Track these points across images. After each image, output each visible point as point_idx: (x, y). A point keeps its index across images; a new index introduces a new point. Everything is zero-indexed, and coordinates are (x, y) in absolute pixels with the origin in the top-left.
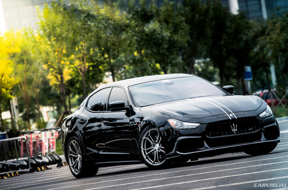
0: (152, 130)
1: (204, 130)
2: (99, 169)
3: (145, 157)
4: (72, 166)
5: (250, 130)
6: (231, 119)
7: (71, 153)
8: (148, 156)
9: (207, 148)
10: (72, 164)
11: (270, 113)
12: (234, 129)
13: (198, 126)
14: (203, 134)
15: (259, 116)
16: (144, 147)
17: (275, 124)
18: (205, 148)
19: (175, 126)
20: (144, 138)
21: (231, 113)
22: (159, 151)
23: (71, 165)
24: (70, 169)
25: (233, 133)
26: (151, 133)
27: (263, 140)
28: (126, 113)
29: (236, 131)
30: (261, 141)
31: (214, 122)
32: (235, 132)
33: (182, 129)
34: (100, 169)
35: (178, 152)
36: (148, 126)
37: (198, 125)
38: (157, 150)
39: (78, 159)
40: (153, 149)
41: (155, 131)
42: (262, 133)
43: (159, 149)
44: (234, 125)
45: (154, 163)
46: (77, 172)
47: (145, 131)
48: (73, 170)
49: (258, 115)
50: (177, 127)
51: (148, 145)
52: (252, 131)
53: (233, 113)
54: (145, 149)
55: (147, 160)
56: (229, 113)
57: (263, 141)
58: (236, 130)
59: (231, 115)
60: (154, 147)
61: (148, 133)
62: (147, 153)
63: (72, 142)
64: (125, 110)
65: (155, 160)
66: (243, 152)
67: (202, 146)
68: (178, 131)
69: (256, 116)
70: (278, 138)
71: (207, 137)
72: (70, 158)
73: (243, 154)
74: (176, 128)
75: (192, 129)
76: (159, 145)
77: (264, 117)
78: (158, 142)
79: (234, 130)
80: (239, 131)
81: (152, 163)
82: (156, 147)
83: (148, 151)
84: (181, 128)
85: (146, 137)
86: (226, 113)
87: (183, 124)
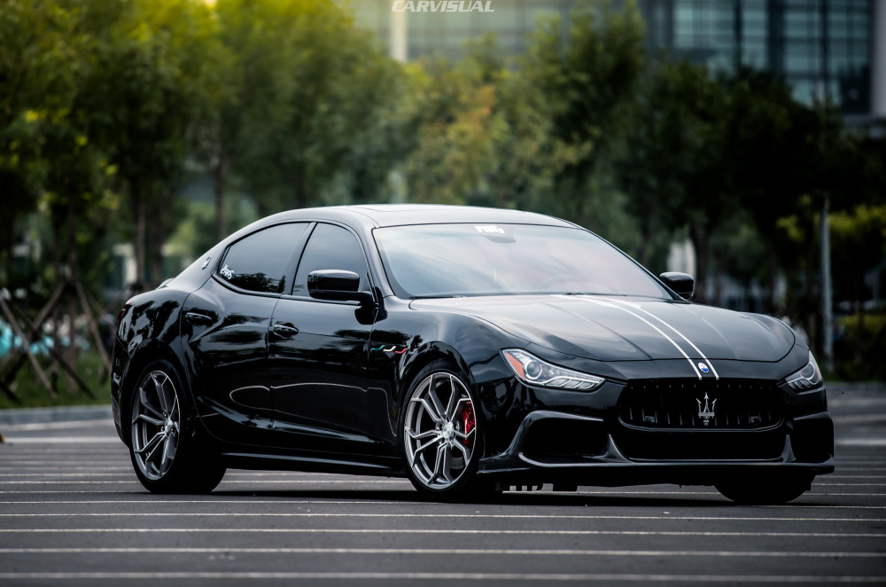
0: (436, 377)
1: (613, 401)
2: (226, 474)
3: (411, 457)
4: (140, 453)
5: (753, 421)
6: (700, 376)
7: (142, 411)
8: (421, 456)
9: (615, 457)
10: (141, 447)
11: (816, 376)
12: (707, 411)
13: (596, 384)
14: (609, 413)
15: (785, 381)
17: (828, 413)
18: (608, 457)
19: (525, 373)
20: (417, 399)
21: (702, 360)
22: (451, 446)
23: (137, 448)
24: (131, 462)
25: (700, 422)
26: (436, 385)
27: (787, 458)
28: (356, 310)
29: (710, 418)
30: (781, 460)
31: (648, 380)
32: (706, 422)
33: (545, 387)
34: (229, 473)
35: (521, 456)
37: (597, 380)
38: (447, 439)
39: (165, 432)
40: (436, 436)
41: (443, 380)
42: (788, 436)
43: (451, 439)
44: (706, 397)
45: (434, 481)
46: (154, 472)
47: (421, 376)
48: (144, 467)
49: (783, 380)
50: (530, 379)
51: (428, 424)
52: (756, 426)
53: (707, 361)
54: (416, 434)
55: (416, 469)
56: (697, 360)
57: (787, 461)
58: (713, 414)
59: (701, 366)
60: (441, 429)
61: (427, 387)
62: (422, 445)
63: (153, 376)
64: (358, 302)
65: (436, 470)
66: (713, 487)
67: (602, 447)
68: (530, 389)
69: (775, 381)
70: (828, 458)
71: (622, 422)
72: (136, 426)
73: (712, 492)
74: (525, 380)
75: (577, 390)
76: (454, 427)
77: (796, 386)
78: (451, 415)
79: (706, 414)
80: (718, 421)
81: (428, 481)
82: (445, 430)
83: (422, 441)
84: (542, 383)
85: (422, 397)
86: (687, 357)
87: (551, 372)
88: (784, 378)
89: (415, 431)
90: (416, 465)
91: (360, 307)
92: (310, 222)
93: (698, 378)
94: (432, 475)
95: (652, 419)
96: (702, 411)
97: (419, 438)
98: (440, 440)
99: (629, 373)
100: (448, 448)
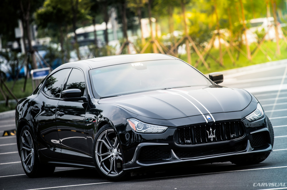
0: (109, 131)
3: (99, 164)
4: (24, 162)
5: (232, 137)
6: (207, 122)
7: (24, 145)
8: (103, 163)
9: (175, 159)
10: (25, 159)
11: (261, 114)
12: (212, 135)
13: (164, 130)
14: (170, 139)
16: (98, 151)
17: (266, 129)
18: (172, 159)
19: (136, 128)
20: (99, 140)
21: (208, 114)
22: (117, 158)
25: (209, 140)
26: (109, 134)
28: (83, 105)
29: (214, 138)
30: (246, 151)
31: (185, 126)
32: (212, 140)
33: (145, 133)
35: (137, 162)
36: (105, 125)
37: (165, 128)
38: (115, 156)
39: (32, 153)
40: (109, 155)
41: (112, 132)
42: (249, 141)
43: (116, 156)
44: (211, 129)
45: (110, 173)
46: (29, 169)
47: (101, 131)
48: (26, 167)
50: (139, 130)
51: (105, 150)
52: (235, 138)
53: (211, 114)
54: (100, 154)
55: (102, 168)
56: (206, 114)
57: (248, 151)
58: (214, 136)
59: (208, 117)
60: (111, 152)
61: (105, 135)
62: (103, 159)
63: (25, 132)
64: (82, 101)
65: (111, 169)
67: (169, 155)
68: (140, 135)
69: (240, 119)
70: (269, 146)
71: (176, 144)
72: (22, 151)
74: (137, 131)
75: (157, 133)
76: (118, 151)
77: (251, 120)
78: (116, 146)
79: (212, 137)
80: (218, 138)
81: (107, 173)
82: (114, 152)
83: (103, 157)
84: (143, 131)
85: (102, 139)
86: (202, 114)
87: (147, 126)
88: (245, 117)
89: (99, 152)
90: (101, 167)
91: (83, 103)
92: (71, 68)
93: (206, 122)
94: (109, 171)
95: (189, 141)
96: (210, 135)
97: (101, 156)
98: (111, 156)
99: (178, 124)
100: (116, 159)
